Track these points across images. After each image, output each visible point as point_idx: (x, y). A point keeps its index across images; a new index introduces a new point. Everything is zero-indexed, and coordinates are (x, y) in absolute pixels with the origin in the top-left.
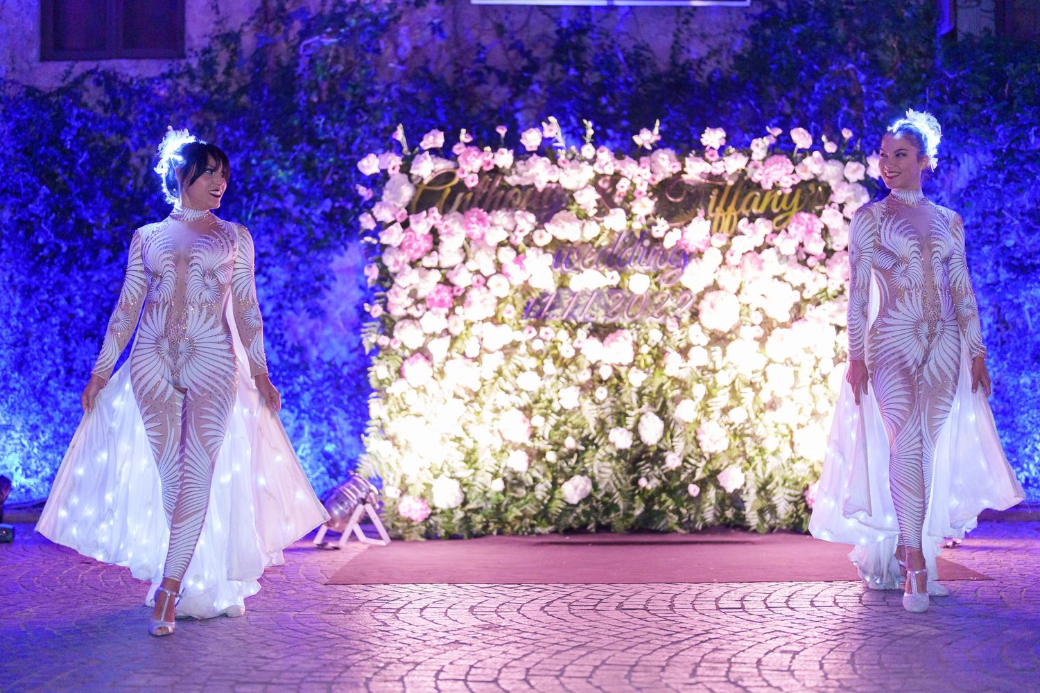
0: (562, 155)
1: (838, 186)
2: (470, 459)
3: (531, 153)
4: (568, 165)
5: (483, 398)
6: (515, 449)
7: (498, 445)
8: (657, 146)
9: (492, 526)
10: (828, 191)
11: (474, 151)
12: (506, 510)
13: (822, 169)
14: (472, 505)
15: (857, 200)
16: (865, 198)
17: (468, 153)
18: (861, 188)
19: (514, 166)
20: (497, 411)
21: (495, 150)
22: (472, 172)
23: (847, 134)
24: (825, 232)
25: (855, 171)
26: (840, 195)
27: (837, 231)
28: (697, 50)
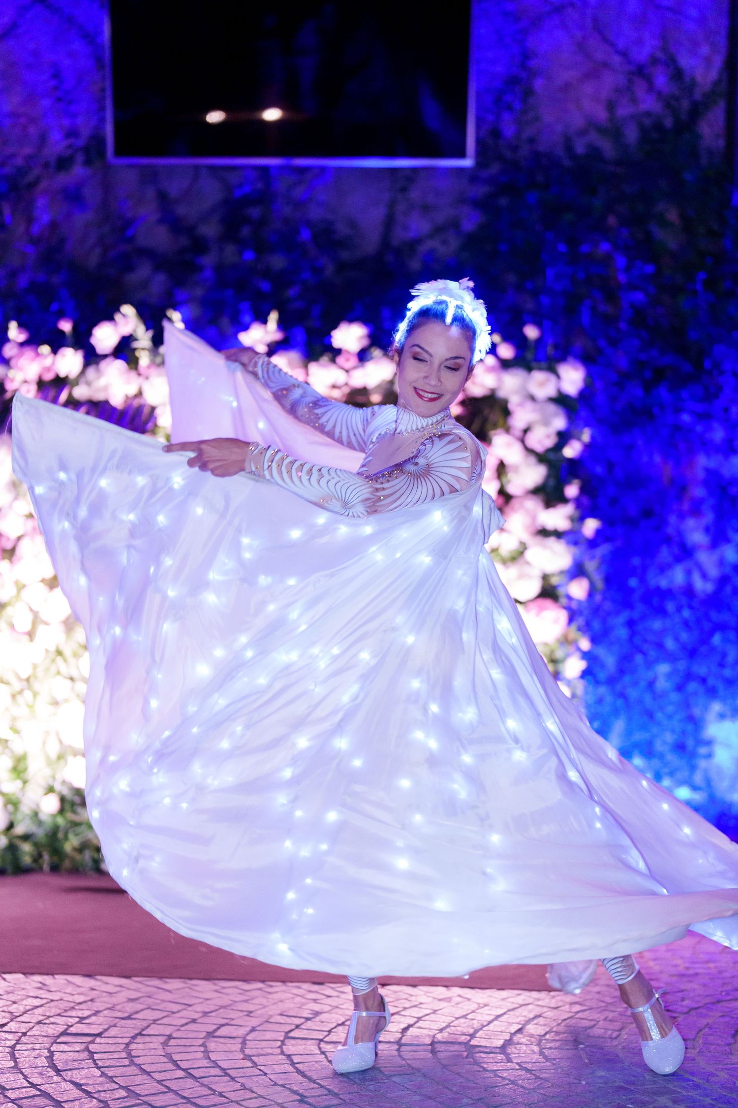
0: (144, 359)
1: (521, 405)
2: (19, 769)
3: (105, 356)
4: (154, 372)
5: (36, 686)
6: (75, 755)
7: (53, 750)
8: (273, 349)
9: (46, 857)
10: (506, 412)
11: (29, 353)
12: (66, 838)
13: (500, 380)
14: (19, 830)
15: (546, 423)
16: (560, 423)
17: (20, 355)
18: (552, 408)
19: (83, 373)
20: (56, 703)
21: (55, 351)
22: (25, 382)
23: (531, 332)
24: (501, 469)
25: (542, 384)
26: (521, 417)
27: (516, 469)
28: (419, 225)
